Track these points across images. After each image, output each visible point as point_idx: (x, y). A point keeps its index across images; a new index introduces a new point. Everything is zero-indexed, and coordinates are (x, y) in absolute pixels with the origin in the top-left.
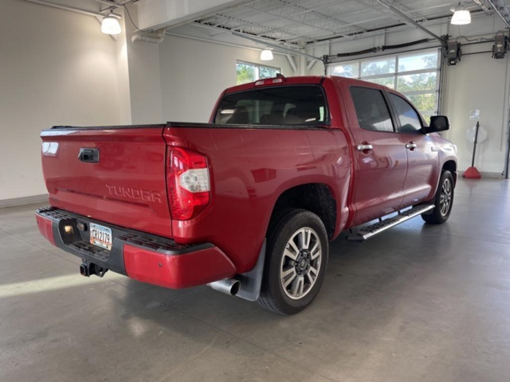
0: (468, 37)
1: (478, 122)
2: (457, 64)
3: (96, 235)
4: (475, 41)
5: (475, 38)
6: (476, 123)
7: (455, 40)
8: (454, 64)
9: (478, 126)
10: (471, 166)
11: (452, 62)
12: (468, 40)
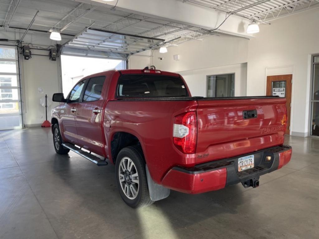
0: (34, 44)
1: (46, 95)
2: (29, 59)
3: (242, 164)
4: (36, 48)
5: (36, 46)
6: (45, 96)
7: (27, 45)
8: (28, 59)
9: (46, 97)
10: (45, 120)
11: (27, 58)
12: (33, 47)
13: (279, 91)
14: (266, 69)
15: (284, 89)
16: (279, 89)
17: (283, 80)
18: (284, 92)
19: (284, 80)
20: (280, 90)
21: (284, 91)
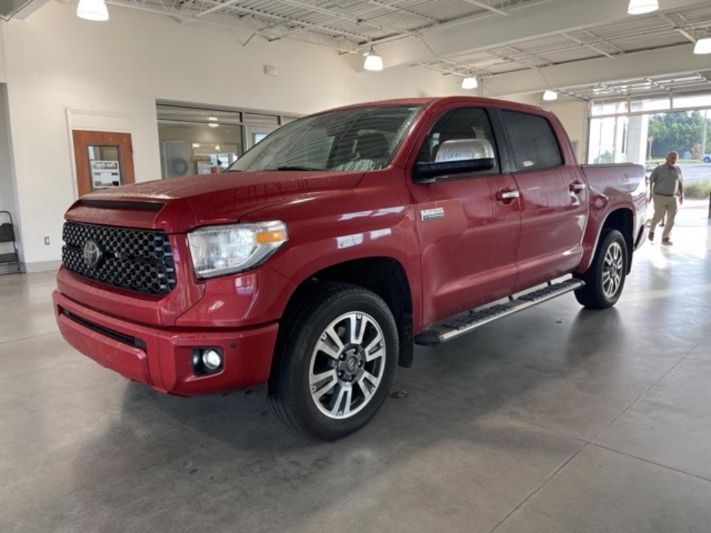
13: (106, 168)
14: (69, 113)
15: (116, 164)
16: (106, 164)
17: (112, 144)
18: (117, 171)
19: (116, 144)
20: (108, 165)
21: (116, 168)
